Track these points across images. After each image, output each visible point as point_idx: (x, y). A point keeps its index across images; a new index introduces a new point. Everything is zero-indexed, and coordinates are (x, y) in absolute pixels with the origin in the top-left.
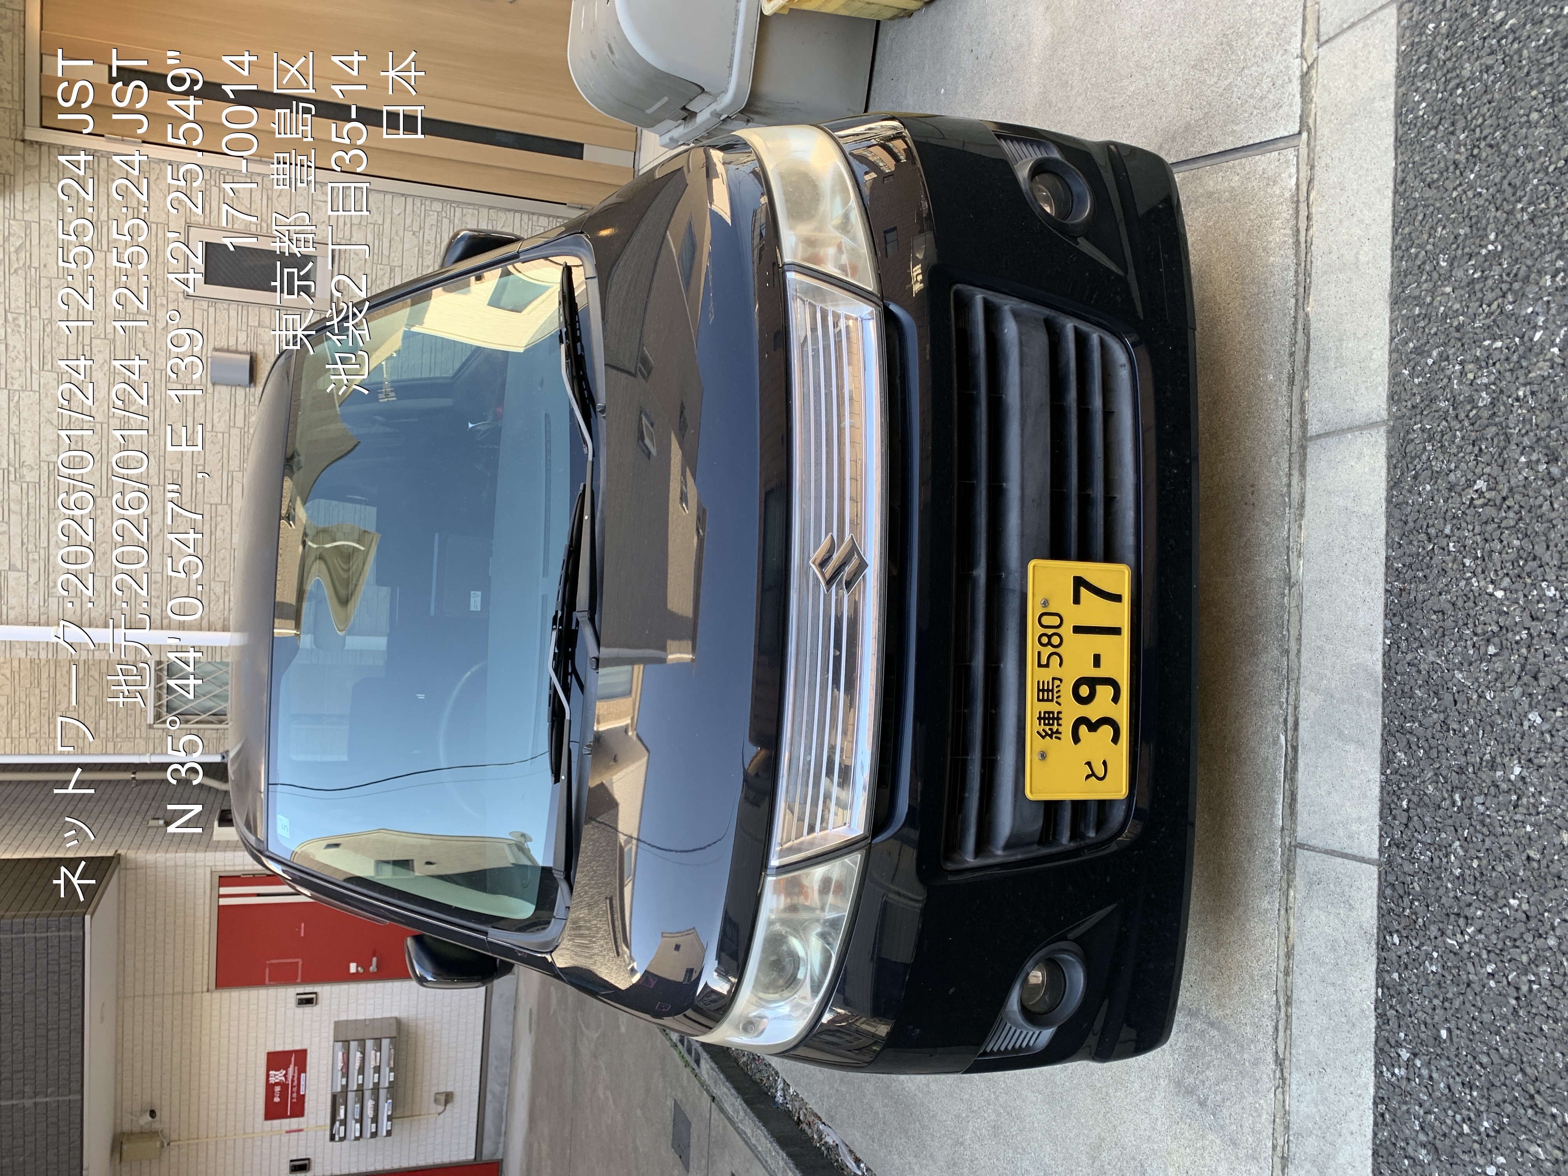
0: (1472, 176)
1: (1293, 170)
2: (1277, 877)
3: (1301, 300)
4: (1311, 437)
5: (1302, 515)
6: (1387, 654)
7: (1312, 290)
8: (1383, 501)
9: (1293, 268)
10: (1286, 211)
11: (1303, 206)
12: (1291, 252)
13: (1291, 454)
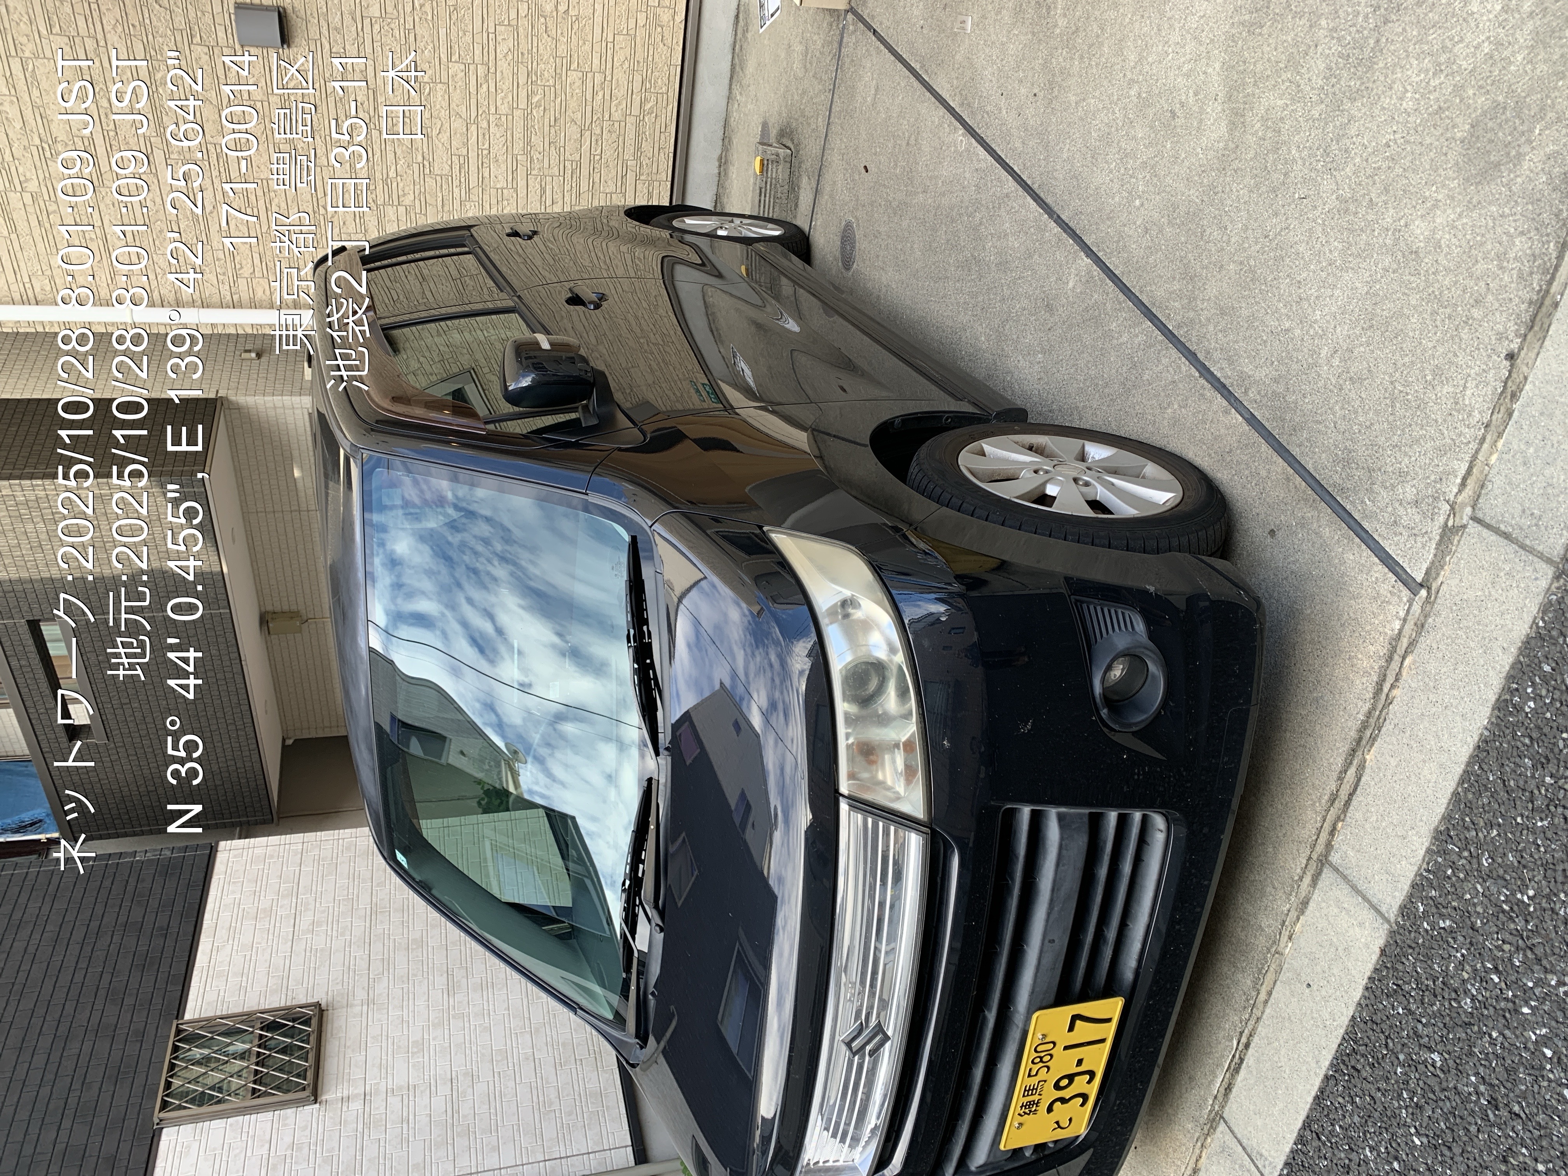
0: (1539, 824)
1: (1402, 614)
2: (1202, 1121)
3: (1364, 742)
4: (1331, 865)
5: (1302, 912)
6: (1327, 1078)
7: (1376, 744)
8: (1366, 977)
9: (1368, 705)
10: (1380, 648)
11: (1397, 658)
12: (1371, 689)
13: (1310, 858)
